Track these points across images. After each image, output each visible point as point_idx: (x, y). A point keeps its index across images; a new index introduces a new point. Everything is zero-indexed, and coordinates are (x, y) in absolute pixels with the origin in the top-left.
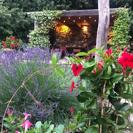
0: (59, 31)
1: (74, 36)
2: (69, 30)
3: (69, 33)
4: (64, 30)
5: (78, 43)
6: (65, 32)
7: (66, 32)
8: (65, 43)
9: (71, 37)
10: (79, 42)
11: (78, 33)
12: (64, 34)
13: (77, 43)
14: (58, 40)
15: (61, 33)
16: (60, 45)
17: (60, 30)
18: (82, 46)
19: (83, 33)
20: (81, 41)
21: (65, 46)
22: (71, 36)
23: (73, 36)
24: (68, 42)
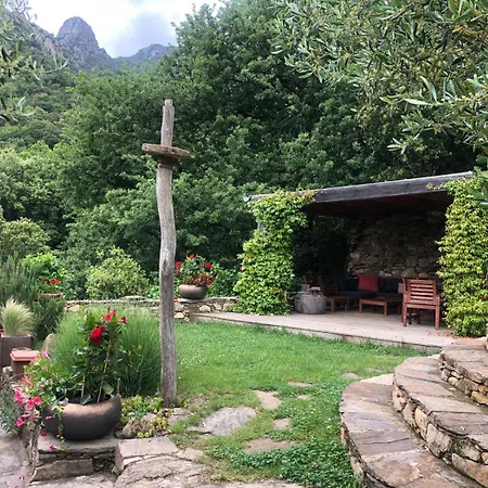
5: (418, 265)
6: (376, 232)
7: (380, 232)
8: (377, 263)
10: (421, 260)
13: (414, 265)
14: (356, 256)
20: (428, 257)
21: (376, 275)
24: (386, 261)
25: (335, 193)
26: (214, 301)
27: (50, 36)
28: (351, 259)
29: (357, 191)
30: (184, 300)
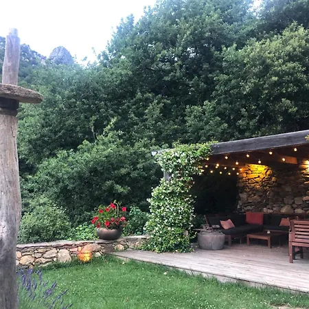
0: (245, 175)
1: (281, 184)
2: (268, 173)
3: (269, 179)
4: (257, 172)
5: (294, 203)
6: (259, 177)
7: (262, 176)
8: (261, 202)
9: (276, 189)
10: (296, 199)
11: (293, 178)
12: (258, 182)
13: (291, 202)
14: (244, 196)
15: (249, 179)
16: (249, 208)
17: (247, 173)
18: (306, 211)
19: (304, 178)
20: (301, 196)
21: (261, 211)
22: (275, 186)
23: (279, 185)
24: (268, 200)
25: (226, 147)
26: (128, 240)
27: (44, 58)
28: (240, 198)
29: (245, 144)
30: (101, 241)
